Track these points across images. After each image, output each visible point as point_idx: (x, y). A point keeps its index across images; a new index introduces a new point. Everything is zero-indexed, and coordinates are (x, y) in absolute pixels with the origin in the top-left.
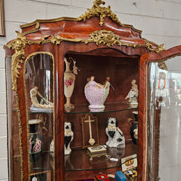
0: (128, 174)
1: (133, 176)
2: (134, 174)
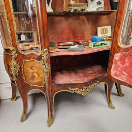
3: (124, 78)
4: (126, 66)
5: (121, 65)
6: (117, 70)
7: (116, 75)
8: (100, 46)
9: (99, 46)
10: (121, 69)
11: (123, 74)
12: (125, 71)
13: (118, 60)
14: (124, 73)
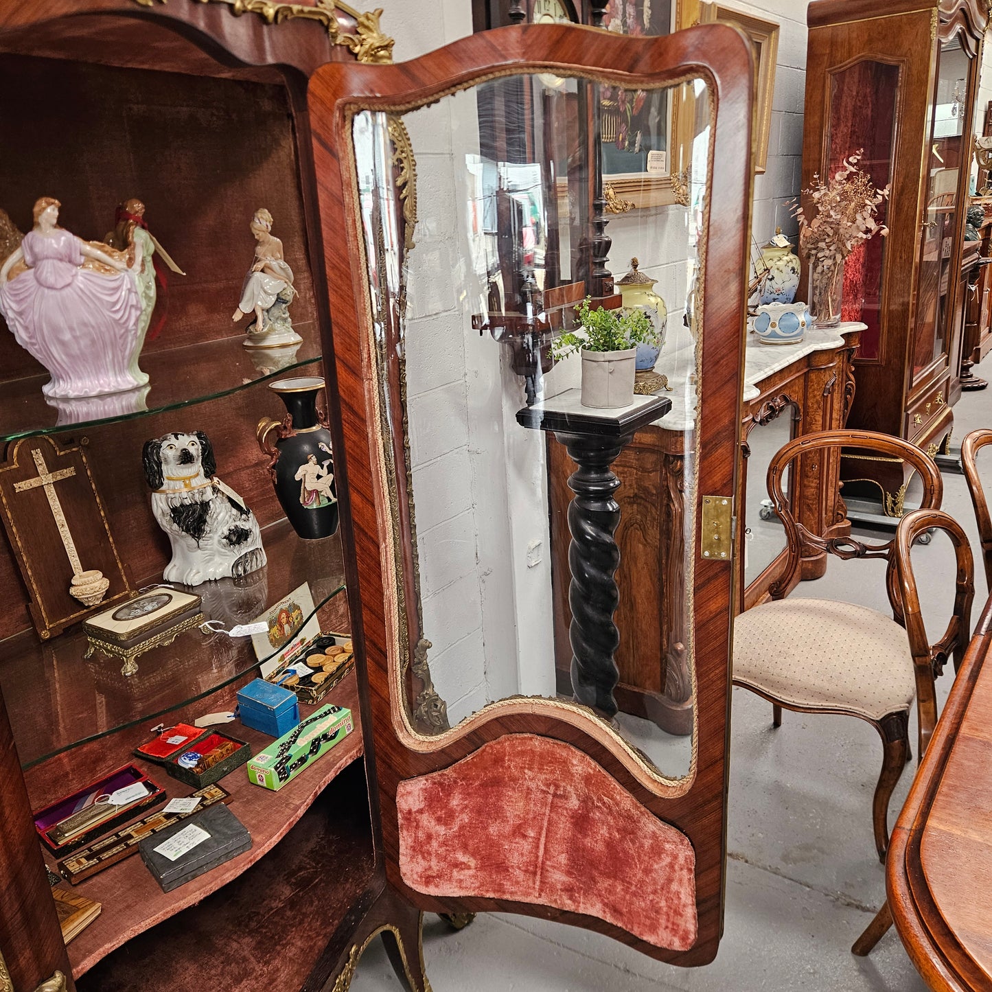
0: (293, 681)
1: (318, 678)
2: (318, 669)
3: (467, 884)
4: (462, 828)
5: (441, 830)
6: (426, 855)
7: (428, 880)
8: (311, 759)
9: (303, 760)
10: (444, 844)
11: (457, 865)
12: (465, 847)
13: (421, 811)
14: (461, 857)
